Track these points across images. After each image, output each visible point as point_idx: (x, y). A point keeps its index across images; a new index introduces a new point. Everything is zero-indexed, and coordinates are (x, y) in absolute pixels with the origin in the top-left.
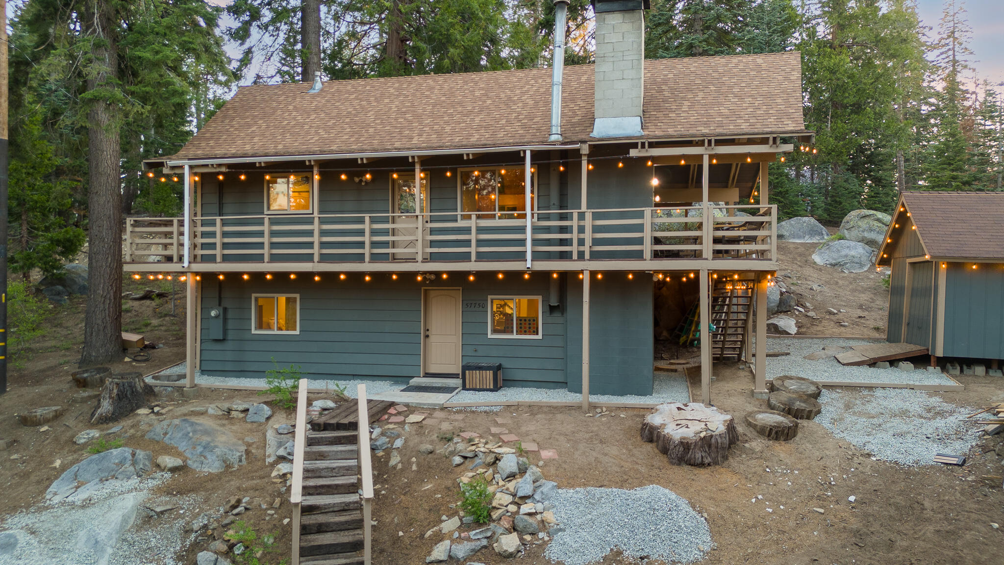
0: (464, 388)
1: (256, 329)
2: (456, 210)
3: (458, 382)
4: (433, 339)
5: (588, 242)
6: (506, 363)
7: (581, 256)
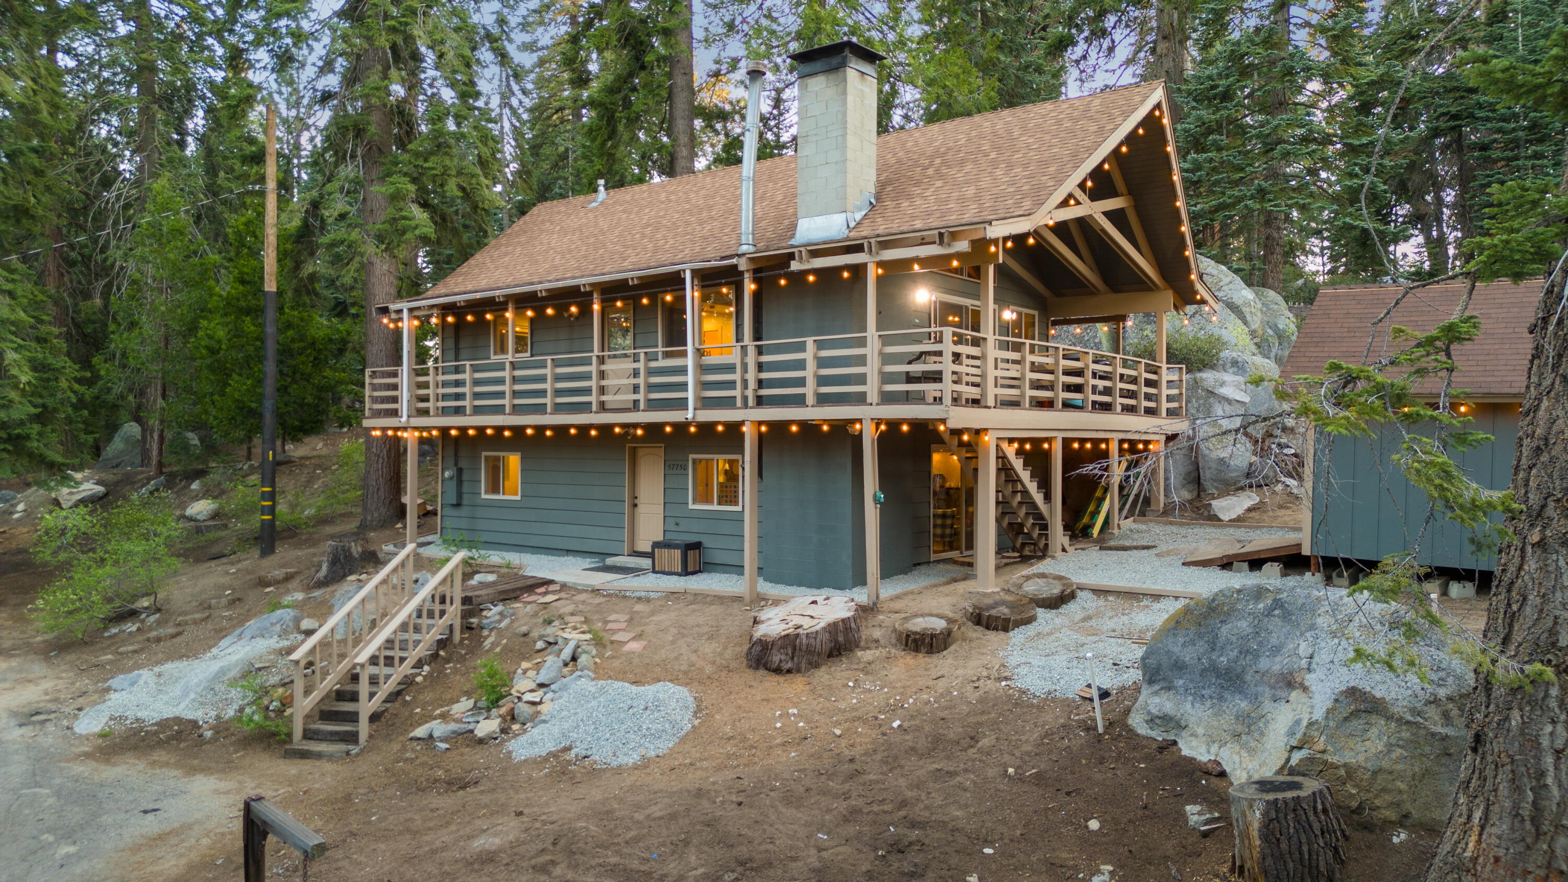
0: (654, 572)
1: (486, 493)
2: (657, 346)
3: (646, 563)
4: (641, 509)
5: (752, 385)
6: (707, 542)
7: (745, 405)
